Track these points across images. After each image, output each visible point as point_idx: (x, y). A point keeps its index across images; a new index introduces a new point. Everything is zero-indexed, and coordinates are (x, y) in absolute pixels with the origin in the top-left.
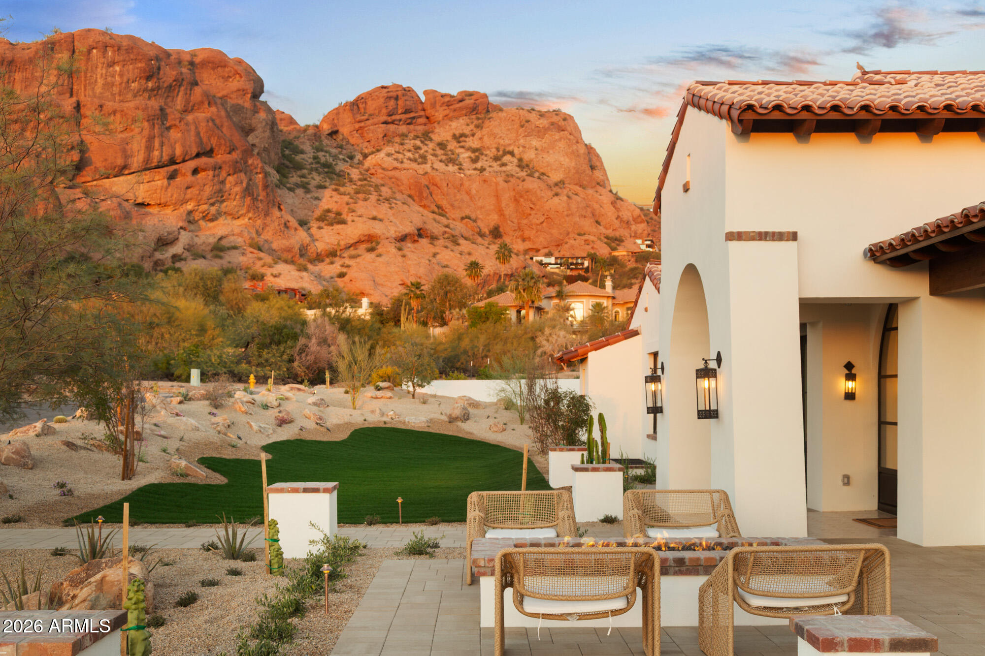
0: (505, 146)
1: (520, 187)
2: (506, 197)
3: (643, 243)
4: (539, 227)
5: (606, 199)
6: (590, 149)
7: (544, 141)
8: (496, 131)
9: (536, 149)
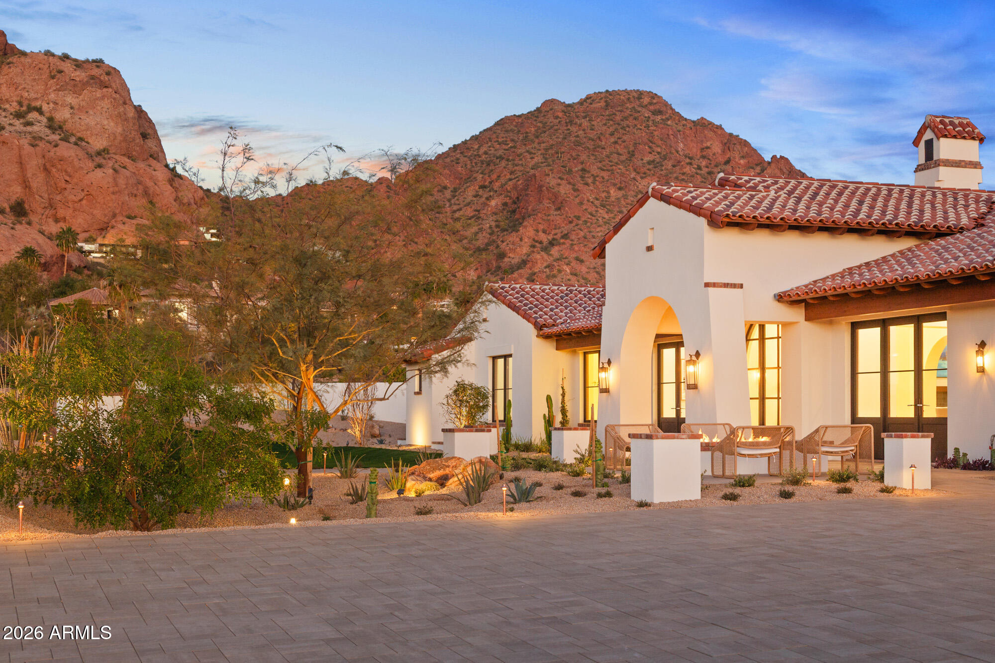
0: (29, 100)
1: (52, 154)
2: (33, 164)
3: (207, 232)
4: (77, 205)
5: (161, 175)
6: (140, 112)
7: (81, 97)
8: (18, 80)
9: (72, 108)
